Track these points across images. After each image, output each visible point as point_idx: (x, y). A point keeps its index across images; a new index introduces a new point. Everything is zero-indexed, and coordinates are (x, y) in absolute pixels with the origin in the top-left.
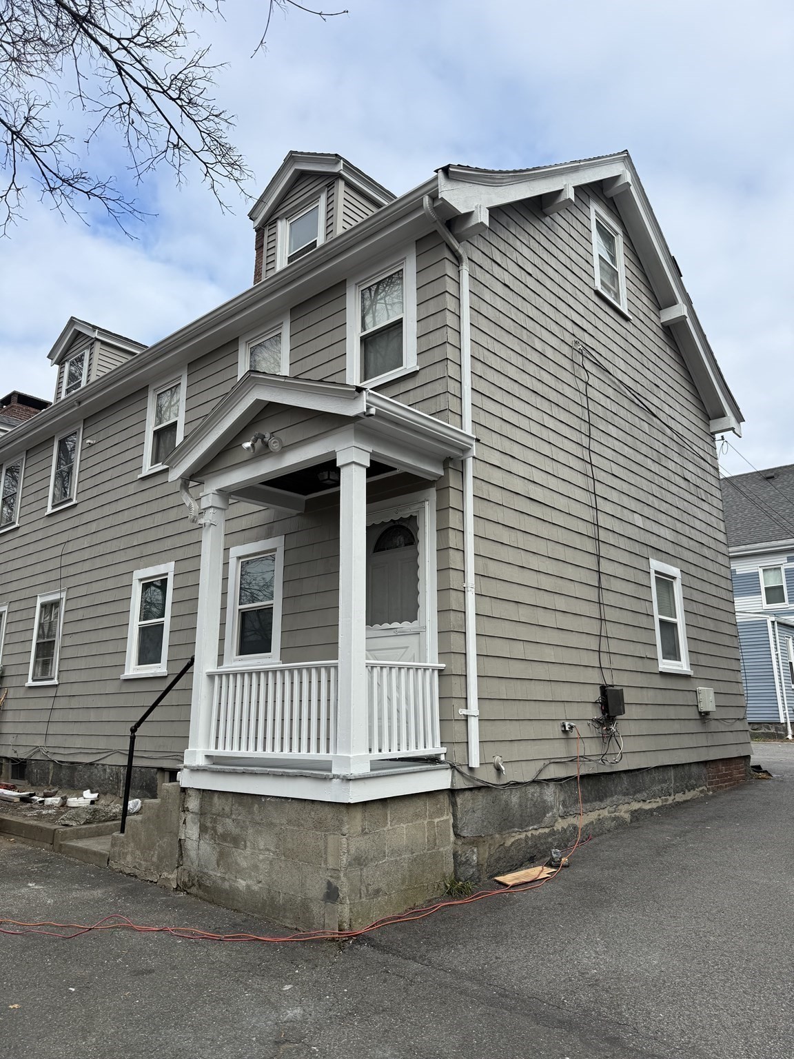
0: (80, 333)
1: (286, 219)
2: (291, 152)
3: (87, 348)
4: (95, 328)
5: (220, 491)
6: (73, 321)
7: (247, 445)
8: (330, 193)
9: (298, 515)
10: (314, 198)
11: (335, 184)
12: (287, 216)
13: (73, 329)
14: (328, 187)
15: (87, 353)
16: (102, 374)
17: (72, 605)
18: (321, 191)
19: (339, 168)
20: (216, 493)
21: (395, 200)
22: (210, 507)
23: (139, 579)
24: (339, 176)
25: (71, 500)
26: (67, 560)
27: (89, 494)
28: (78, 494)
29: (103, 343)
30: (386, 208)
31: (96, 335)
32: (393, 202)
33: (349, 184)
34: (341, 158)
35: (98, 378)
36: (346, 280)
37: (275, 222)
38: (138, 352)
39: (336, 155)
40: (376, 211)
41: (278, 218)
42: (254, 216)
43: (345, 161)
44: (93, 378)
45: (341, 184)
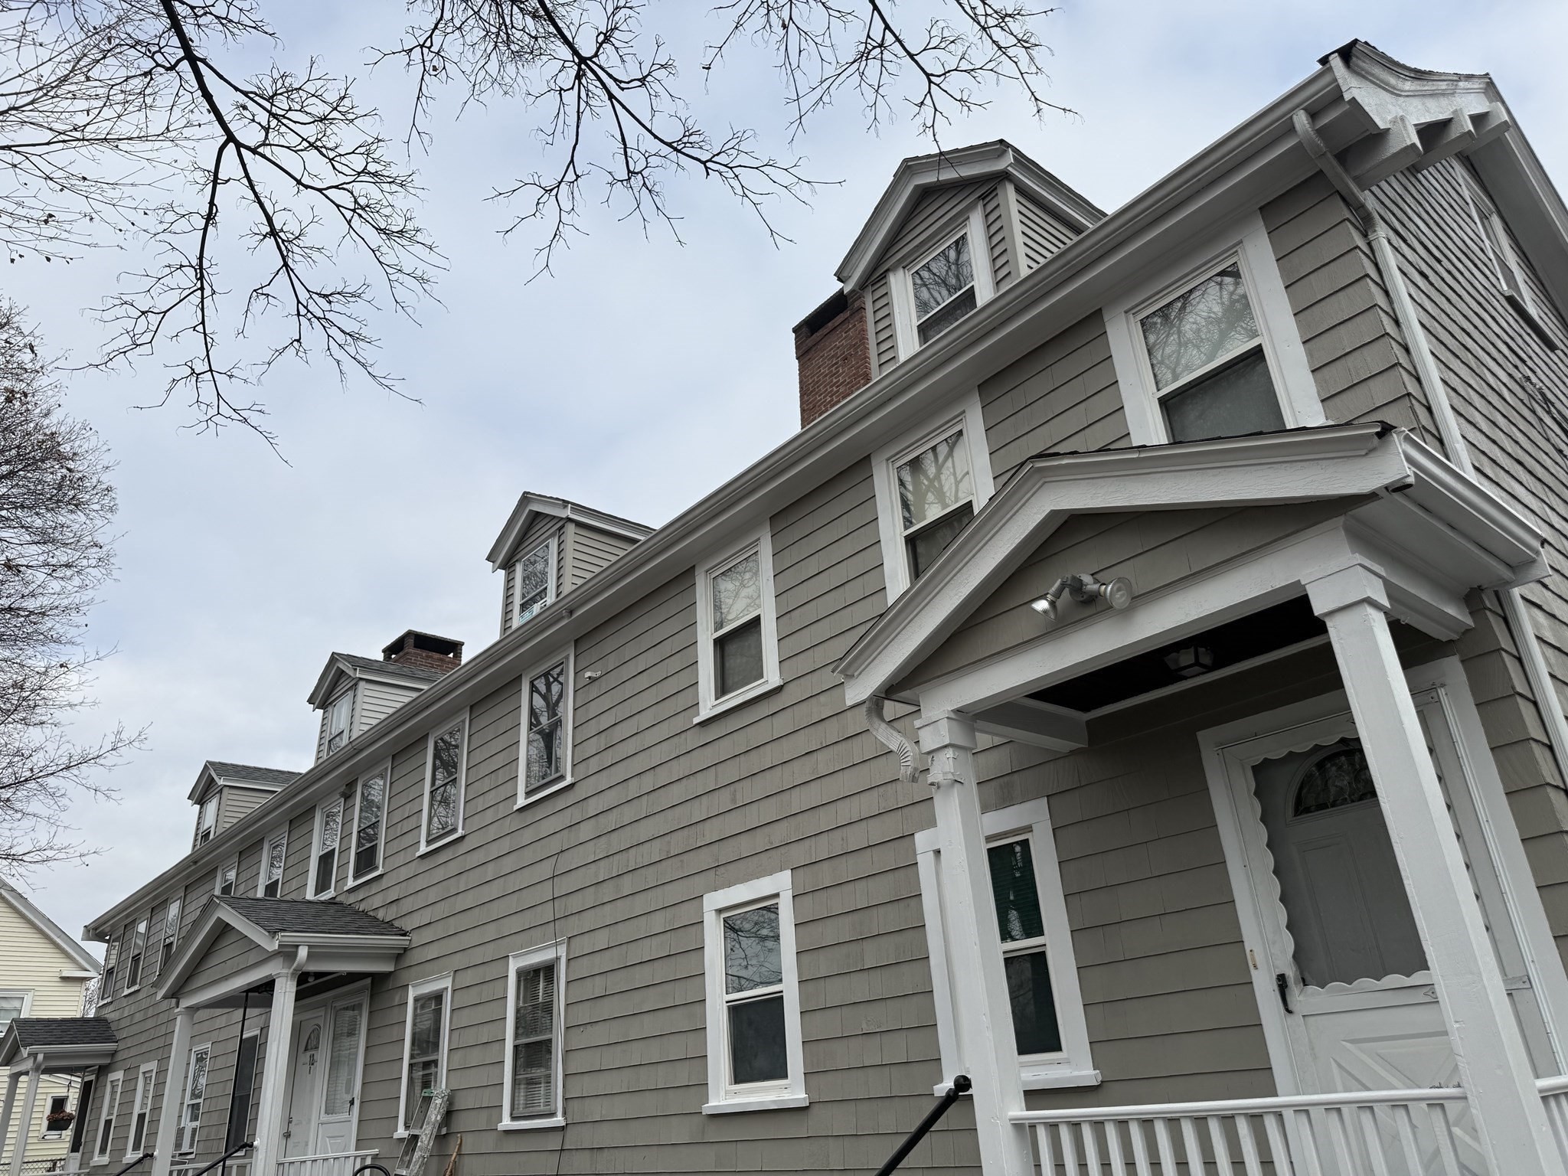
0: (538, 514)
1: (904, 268)
2: (906, 160)
3: (552, 535)
4: (565, 503)
5: (958, 711)
6: (526, 498)
7: (1042, 605)
8: (990, 207)
9: (1072, 753)
10: (961, 219)
11: (999, 191)
12: (904, 264)
13: (527, 511)
14: (983, 199)
15: (553, 544)
16: (580, 582)
17: (583, 968)
18: (971, 207)
19: (1006, 162)
20: (953, 716)
21: (1105, 219)
22: (946, 746)
23: (716, 910)
24: (1004, 176)
25: (562, 778)
26: (565, 885)
27: (594, 765)
28: (574, 766)
29: (579, 524)
30: (1092, 232)
31: (567, 512)
32: (1100, 223)
33: (1022, 191)
34: (1009, 146)
35: (575, 587)
36: (1100, 309)
37: (884, 276)
38: (643, 538)
39: (1002, 141)
40: (1076, 239)
41: (888, 270)
42: (845, 274)
43: (1016, 150)
44: (567, 589)
45: (1011, 190)
